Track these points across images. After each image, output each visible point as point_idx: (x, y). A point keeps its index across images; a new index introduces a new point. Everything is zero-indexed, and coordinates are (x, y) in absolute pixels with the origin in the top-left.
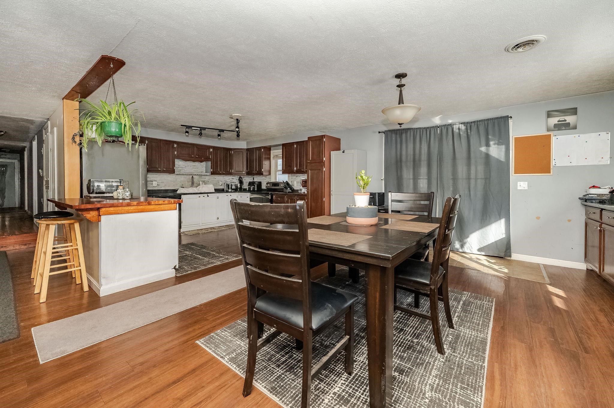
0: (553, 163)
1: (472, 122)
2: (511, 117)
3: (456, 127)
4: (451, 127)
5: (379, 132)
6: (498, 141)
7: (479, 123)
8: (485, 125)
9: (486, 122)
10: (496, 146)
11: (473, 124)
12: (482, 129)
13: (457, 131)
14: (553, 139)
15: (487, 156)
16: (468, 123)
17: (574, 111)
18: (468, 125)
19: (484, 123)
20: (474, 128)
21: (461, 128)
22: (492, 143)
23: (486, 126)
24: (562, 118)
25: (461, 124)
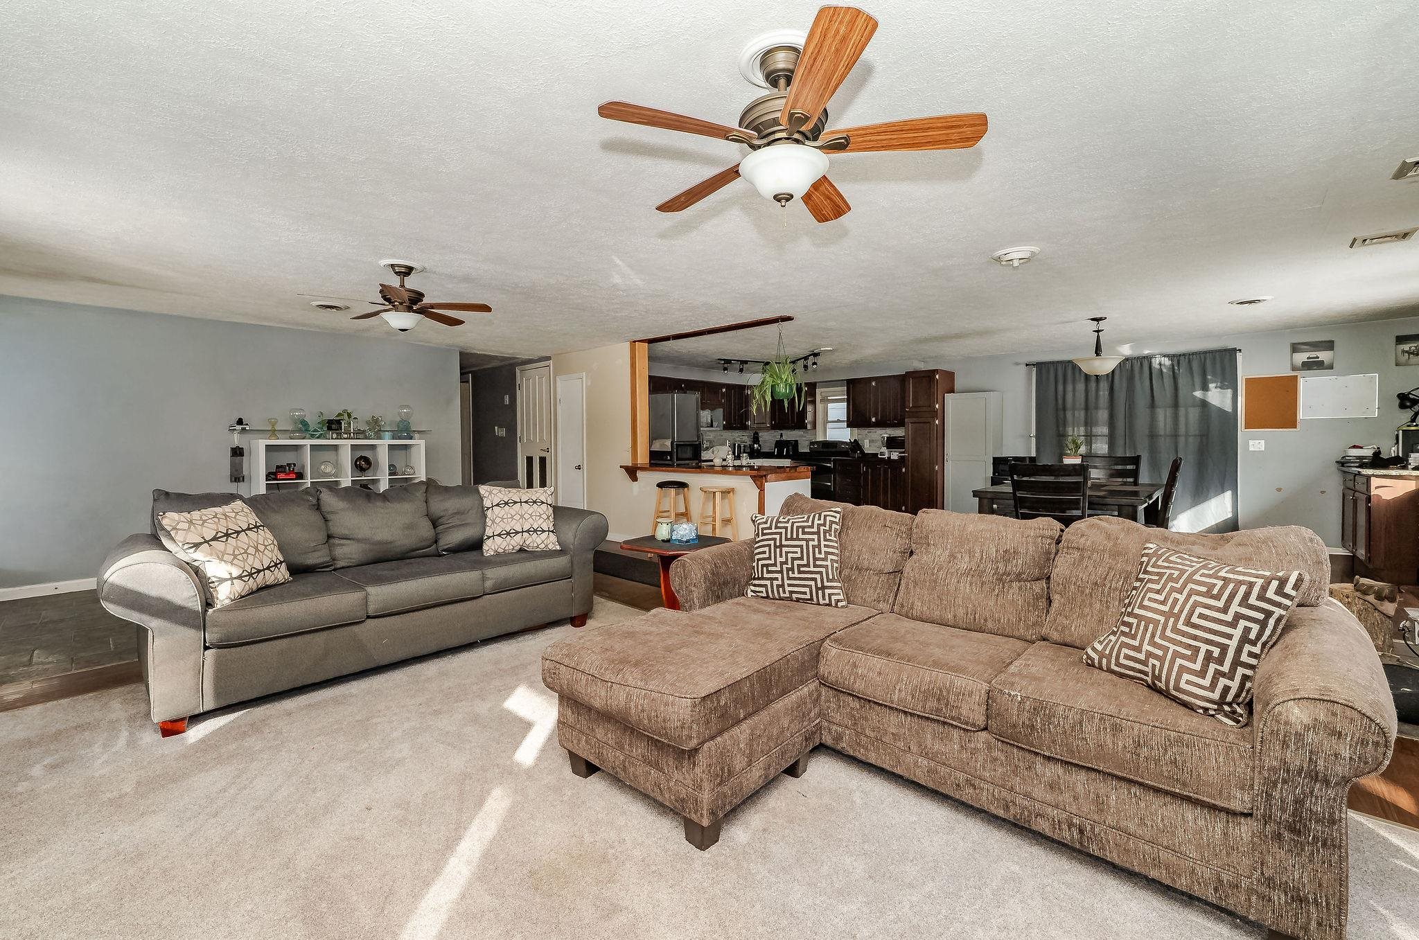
0: (1301, 415)
1: (1180, 355)
2: (1240, 350)
3: (1155, 363)
4: (1148, 360)
5: (1027, 365)
6: (1221, 382)
7: (1191, 357)
9: (1202, 356)
10: (1219, 390)
11: (1182, 357)
12: (1195, 365)
13: (1158, 367)
14: (1302, 383)
15: (1204, 404)
16: (1174, 356)
17: (1329, 345)
18: (1176, 358)
19: (1200, 357)
20: (1184, 362)
21: (1163, 363)
22: (1212, 386)
23: (1203, 360)
24: (1313, 354)
25: (1164, 356)
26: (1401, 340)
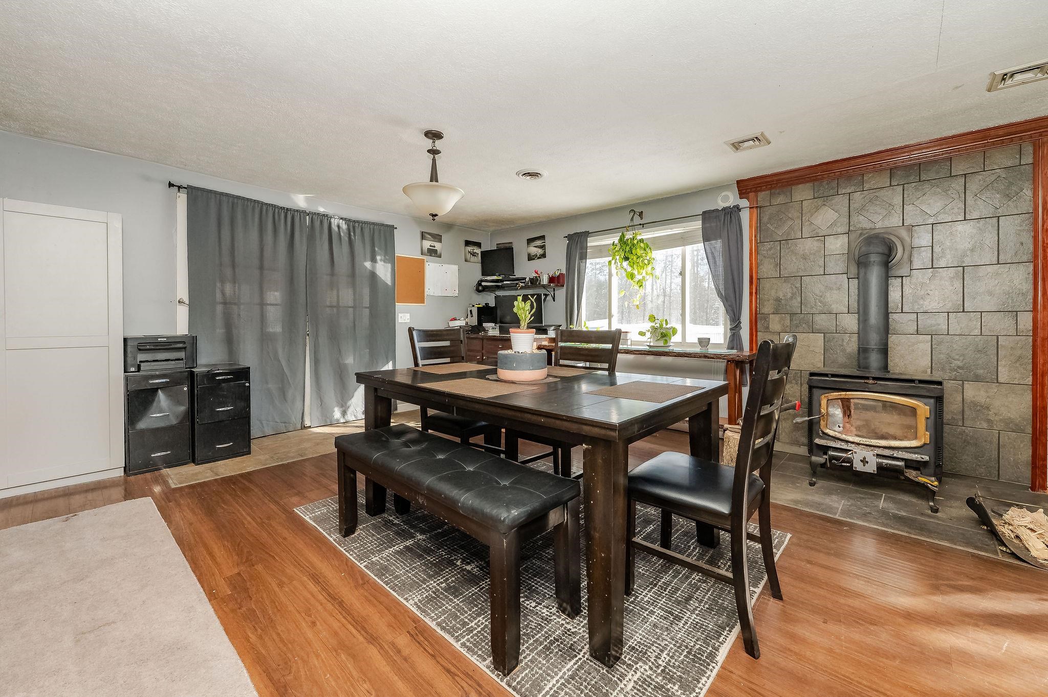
0: (426, 291)
1: (355, 221)
2: (396, 228)
3: (335, 222)
4: (328, 219)
5: (171, 185)
6: (385, 256)
7: (362, 225)
8: (370, 229)
10: (383, 263)
11: (357, 225)
12: (367, 235)
13: (336, 229)
14: (427, 264)
15: (373, 276)
16: (351, 220)
17: (439, 238)
18: (352, 224)
21: (341, 225)
22: (378, 258)
23: (372, 233)
24: (432, 243)
25: (342, 219)
26: (468, 243)
